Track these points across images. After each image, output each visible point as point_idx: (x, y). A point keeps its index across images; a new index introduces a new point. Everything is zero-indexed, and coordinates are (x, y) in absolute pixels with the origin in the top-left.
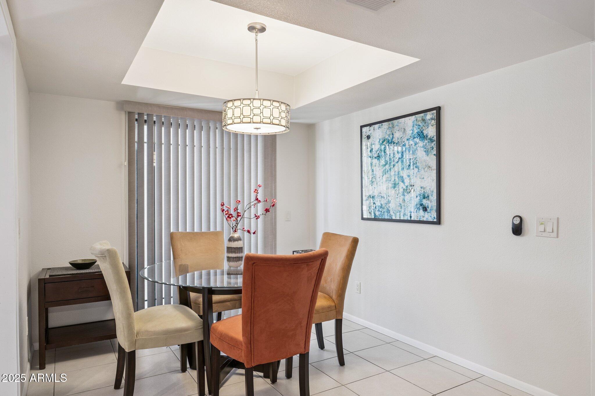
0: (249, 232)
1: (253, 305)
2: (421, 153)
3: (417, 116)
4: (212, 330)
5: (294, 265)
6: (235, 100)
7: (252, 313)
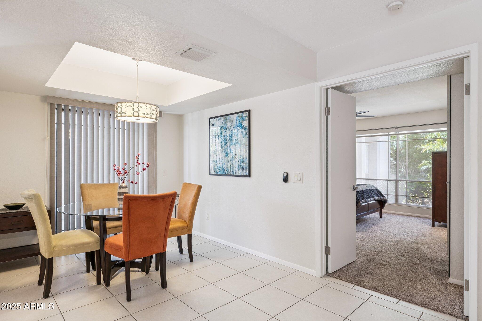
0: (132, 182)
1: (129, 224)
2: (240, 136)
3: (238, 114)
4: (105, 242)
5: (154, 200)
6: (122, 102)
7: (129, 229)
